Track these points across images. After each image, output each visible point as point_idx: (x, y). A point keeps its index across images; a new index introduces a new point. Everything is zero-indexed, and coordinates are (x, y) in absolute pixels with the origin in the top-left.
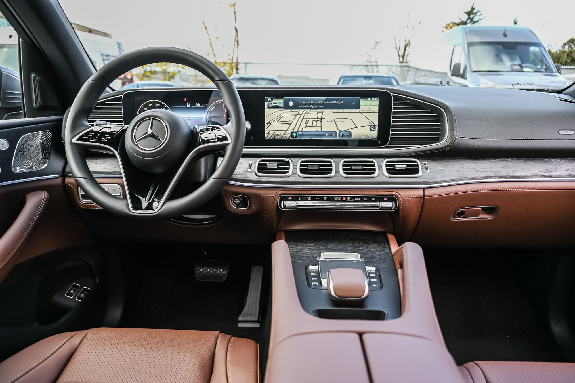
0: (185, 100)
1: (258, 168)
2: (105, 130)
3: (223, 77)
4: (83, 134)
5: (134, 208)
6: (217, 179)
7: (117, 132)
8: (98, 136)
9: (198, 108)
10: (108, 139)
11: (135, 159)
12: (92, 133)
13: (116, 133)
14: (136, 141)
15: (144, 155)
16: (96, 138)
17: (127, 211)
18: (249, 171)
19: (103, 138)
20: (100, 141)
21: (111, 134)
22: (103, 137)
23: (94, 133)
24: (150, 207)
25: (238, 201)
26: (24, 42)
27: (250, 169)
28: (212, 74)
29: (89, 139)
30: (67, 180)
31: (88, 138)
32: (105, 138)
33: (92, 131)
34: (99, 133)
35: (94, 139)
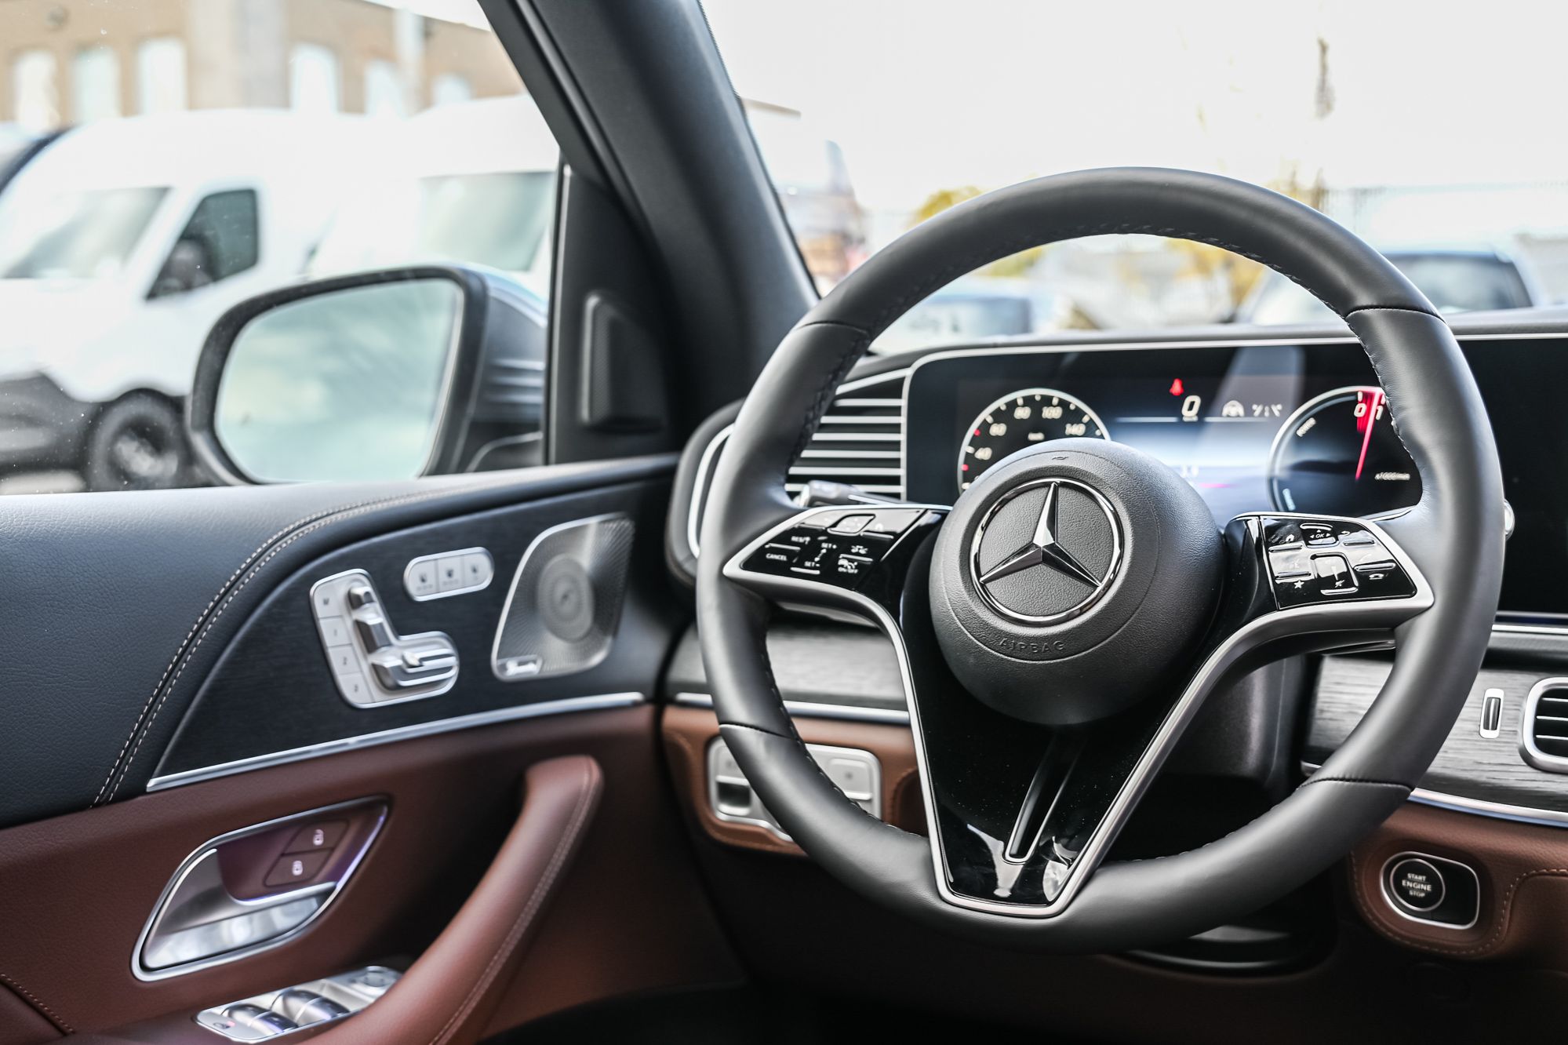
0: (1177, 387)
1: (1539, 728)
2: (851, 527)
3: (1394, 293)
4: (767, 543)
5: (959, 886)
6: (1354, 780)
7: (897, 536)
8: (824, 551)
9: (1233, 427)
10: (860, 566)
11: (972, 660)
12: (801, 540)
13: (893, 542)
14: (982, 579)
15: (1011, 644)
16: (817, 559)
17: (925, 894)
18: (1488, 740)
19: (841, 562)
20: (830, 573)
21: (874, 544)
22: (842, 556)
23: (808, 539)
24: (1029, 889)
25: (1423, 887)
26: (579, 178)
27: (1494, 728)
28: (1342, 277)
29: (789, 563)
30: (673, 717)
31: (783, 558)
32: (850, 560)
33: (800, 531)
34: (832, 539)
35: (808, 564)
